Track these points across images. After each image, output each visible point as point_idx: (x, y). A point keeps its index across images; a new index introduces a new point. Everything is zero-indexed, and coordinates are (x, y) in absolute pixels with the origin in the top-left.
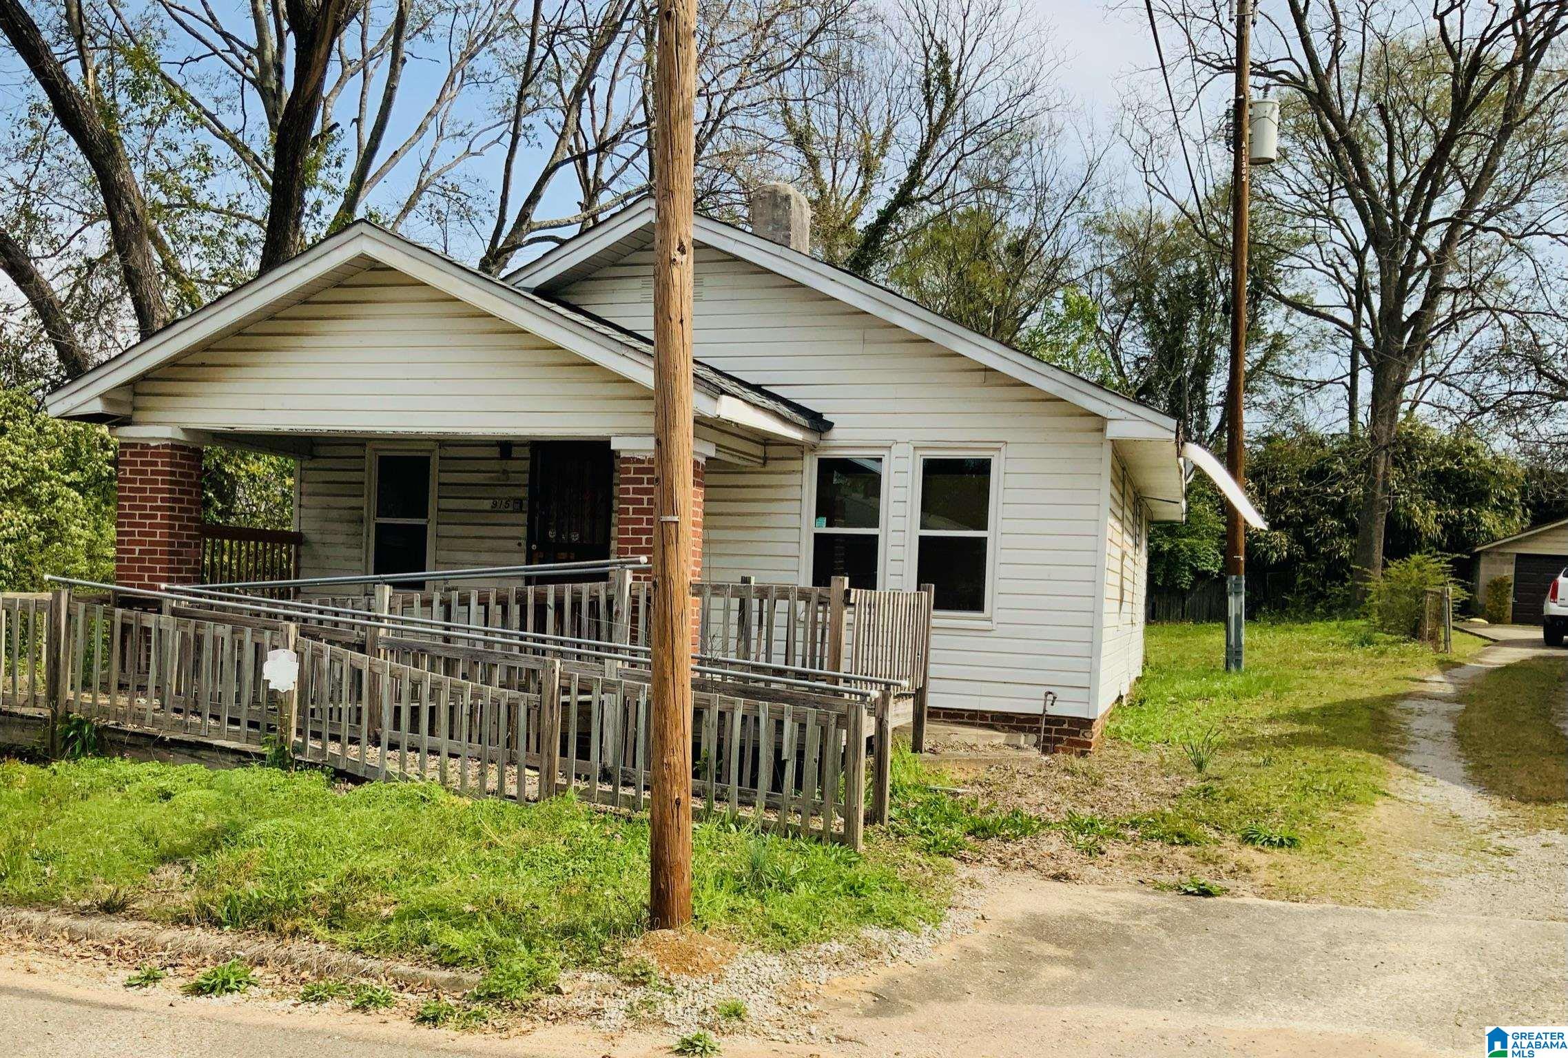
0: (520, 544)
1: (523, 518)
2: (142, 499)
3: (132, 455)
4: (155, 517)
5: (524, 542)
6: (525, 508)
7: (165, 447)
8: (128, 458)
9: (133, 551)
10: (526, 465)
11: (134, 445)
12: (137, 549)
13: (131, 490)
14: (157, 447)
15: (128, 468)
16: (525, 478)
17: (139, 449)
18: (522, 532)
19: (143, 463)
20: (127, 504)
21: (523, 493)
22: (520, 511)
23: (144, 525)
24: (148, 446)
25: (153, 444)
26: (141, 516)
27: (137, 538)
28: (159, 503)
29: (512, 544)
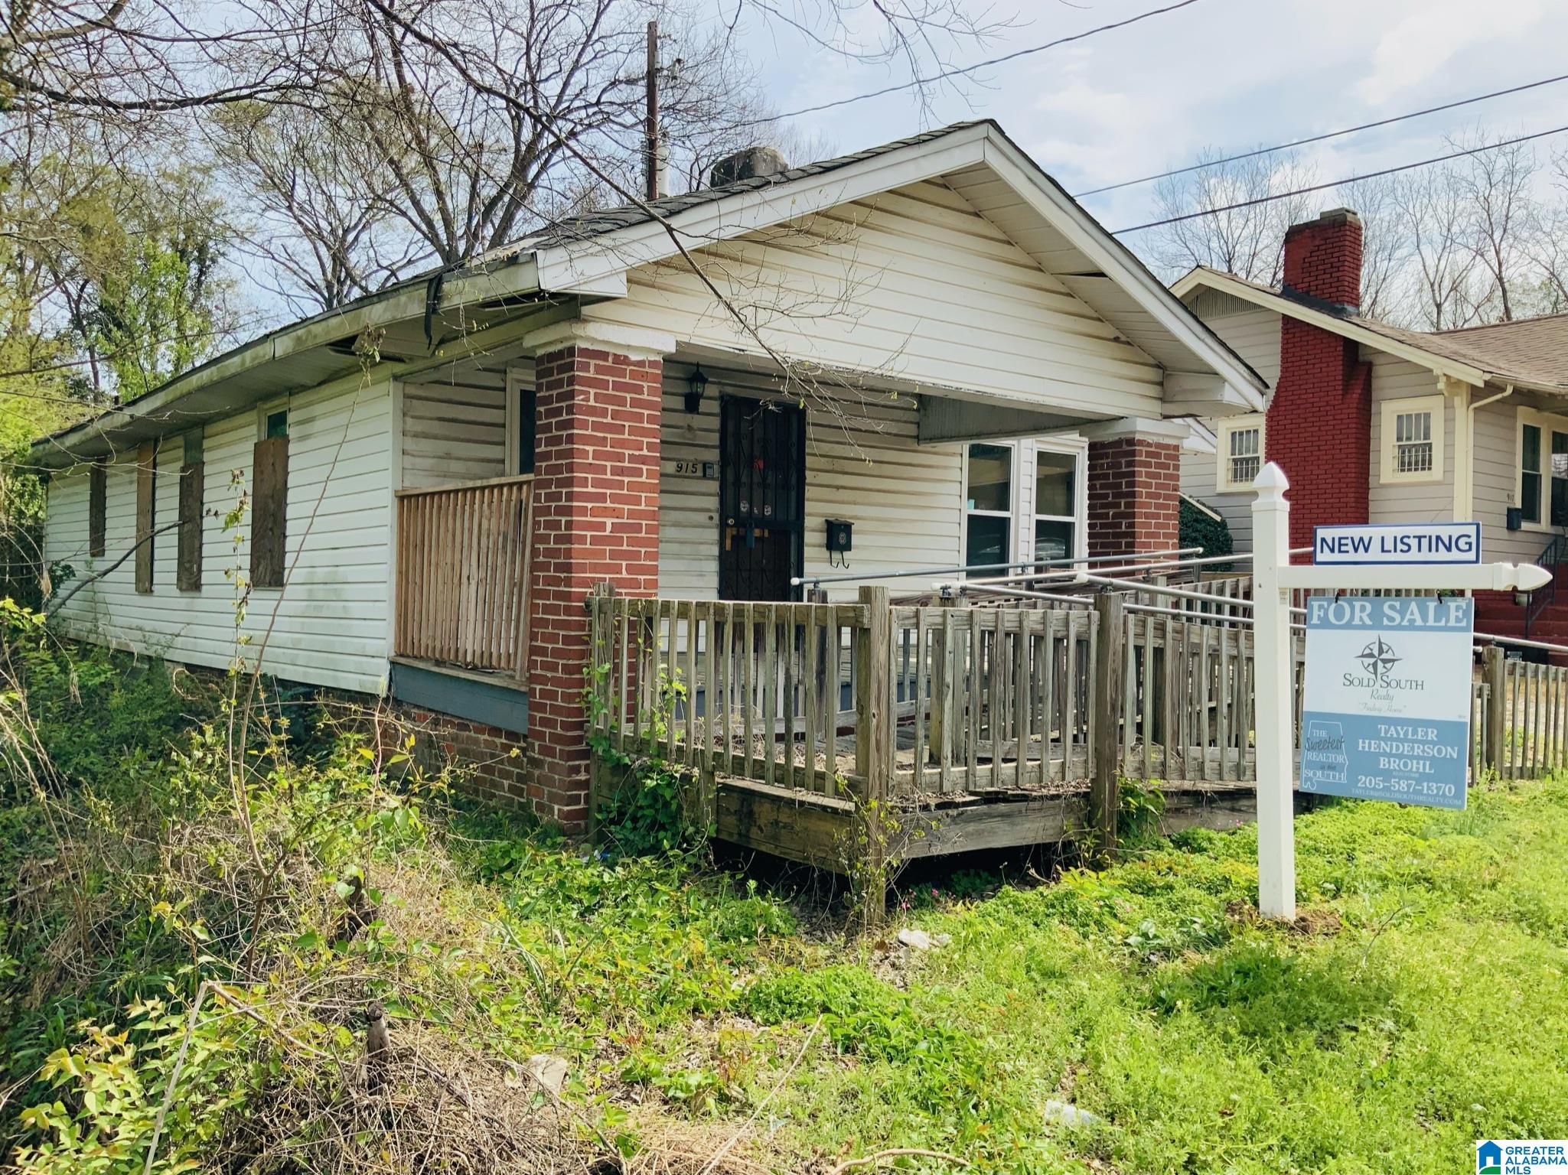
0: (711, 518)
1: (714, 486)
2: (616, 443)
3: (599, 369)
4: (638, 473)
5: (716, 516)
6: (717, 475)
7: (653, 364)
8: (591, 374)
9: (602, 526)
10: (715, 423)
11: (603, 355)
12: (609, 522)
13: (596, 426)
14: (641, 363)
15: (592, 391)
16: (714, 439)
17: (610, 363)
18: (713, 503)
19: (617, 386)
20: (590, 449)
21: (713, 456)
22: (712, 479)
23: (620, 485)
24: (626, 360)
25: (634, 357)
26: (616, 471)
27: (608, 504)
28: (645, 452)
29: (702, 518)
